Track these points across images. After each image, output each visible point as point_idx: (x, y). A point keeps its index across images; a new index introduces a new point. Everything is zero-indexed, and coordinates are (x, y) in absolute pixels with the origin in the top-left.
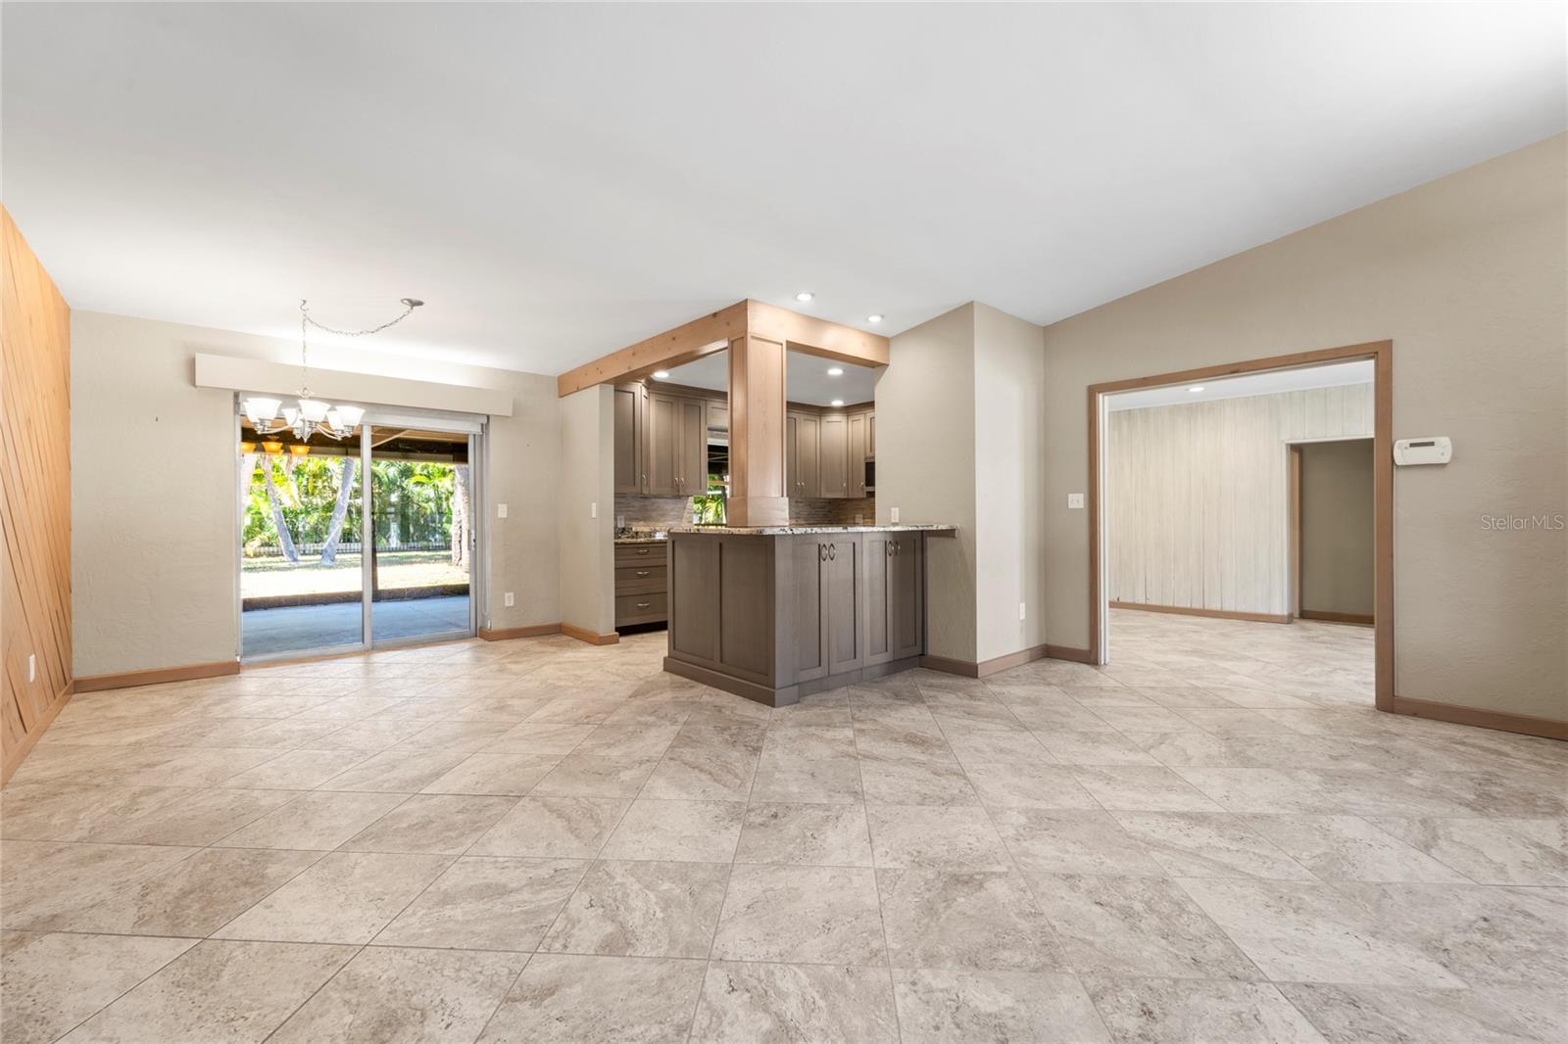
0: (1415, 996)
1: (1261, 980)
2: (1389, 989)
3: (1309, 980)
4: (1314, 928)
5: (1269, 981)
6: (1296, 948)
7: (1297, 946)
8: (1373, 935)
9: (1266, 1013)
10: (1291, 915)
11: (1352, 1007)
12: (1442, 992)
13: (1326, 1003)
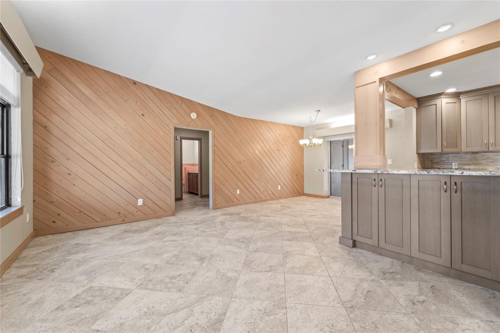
0: (104, 312)
1: (137, 288)
2: (111, 309)
3: (128, 296)
4: (137, 311)
5: (135, 289)
6: (136, 301)
7: (136, 302)
8: (121, 324)
9: (131, 283)
10: (145, 310)
11: (116, 297)
12: (98, 319)
13: (122, 294)
